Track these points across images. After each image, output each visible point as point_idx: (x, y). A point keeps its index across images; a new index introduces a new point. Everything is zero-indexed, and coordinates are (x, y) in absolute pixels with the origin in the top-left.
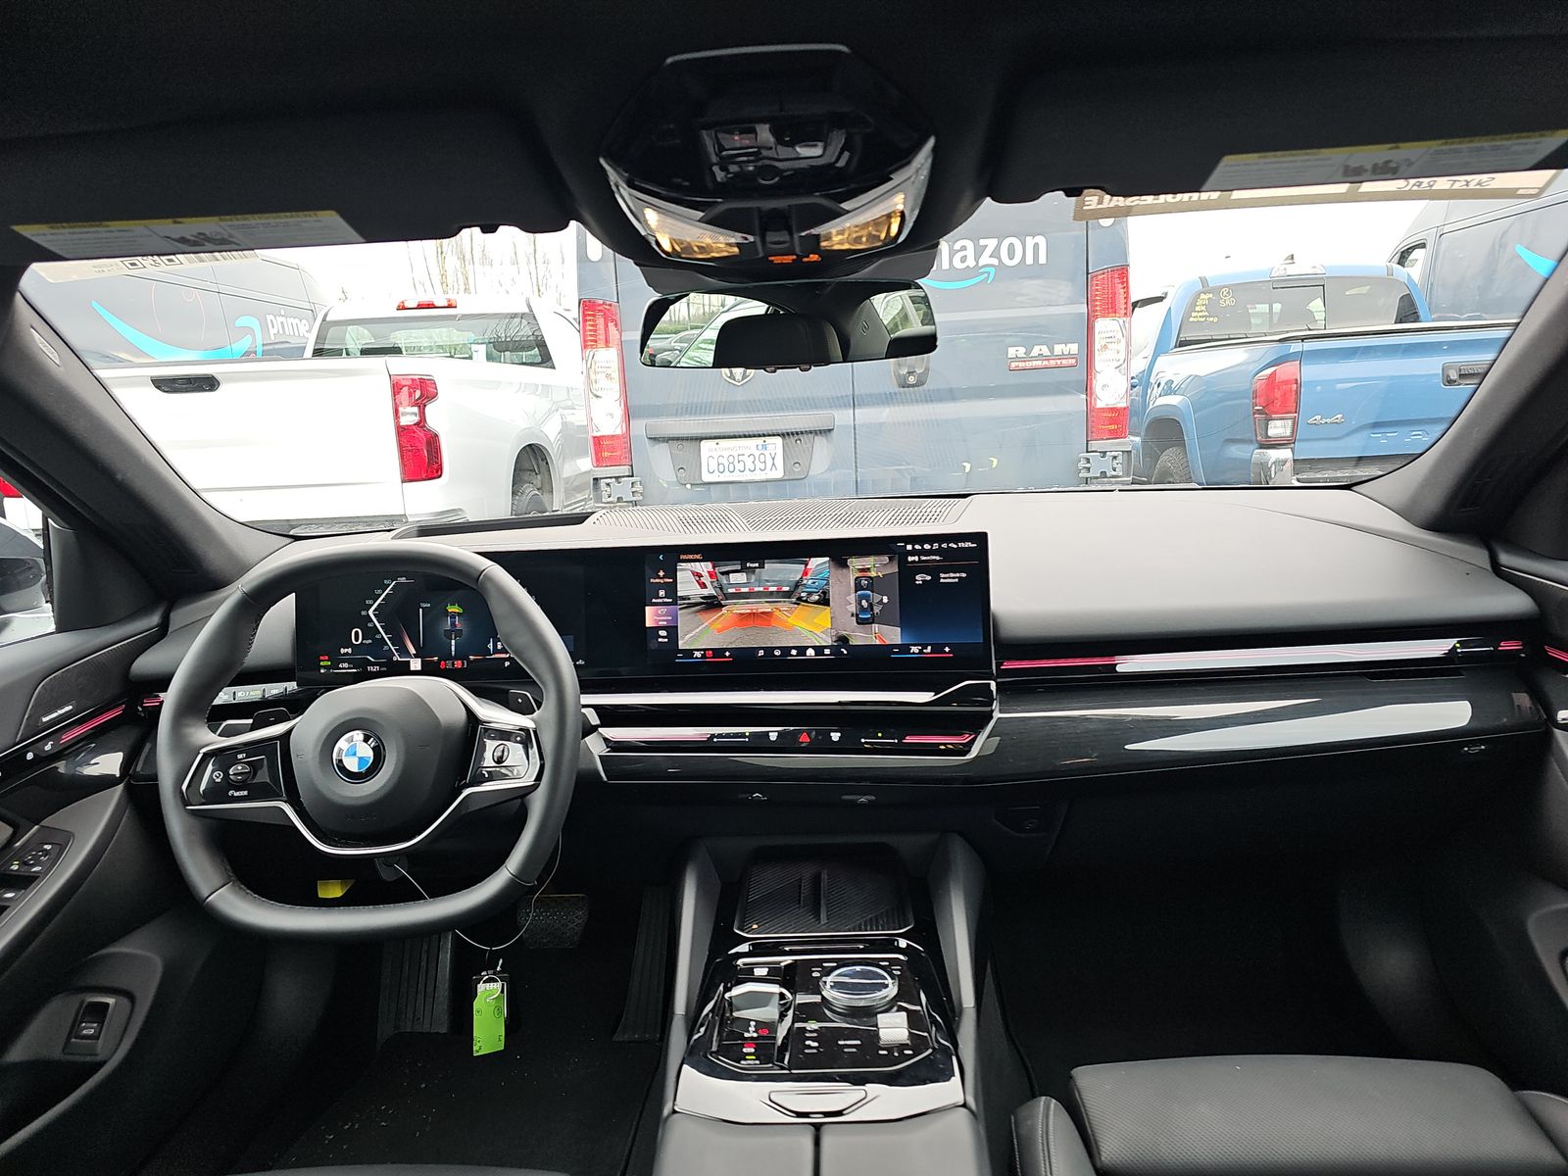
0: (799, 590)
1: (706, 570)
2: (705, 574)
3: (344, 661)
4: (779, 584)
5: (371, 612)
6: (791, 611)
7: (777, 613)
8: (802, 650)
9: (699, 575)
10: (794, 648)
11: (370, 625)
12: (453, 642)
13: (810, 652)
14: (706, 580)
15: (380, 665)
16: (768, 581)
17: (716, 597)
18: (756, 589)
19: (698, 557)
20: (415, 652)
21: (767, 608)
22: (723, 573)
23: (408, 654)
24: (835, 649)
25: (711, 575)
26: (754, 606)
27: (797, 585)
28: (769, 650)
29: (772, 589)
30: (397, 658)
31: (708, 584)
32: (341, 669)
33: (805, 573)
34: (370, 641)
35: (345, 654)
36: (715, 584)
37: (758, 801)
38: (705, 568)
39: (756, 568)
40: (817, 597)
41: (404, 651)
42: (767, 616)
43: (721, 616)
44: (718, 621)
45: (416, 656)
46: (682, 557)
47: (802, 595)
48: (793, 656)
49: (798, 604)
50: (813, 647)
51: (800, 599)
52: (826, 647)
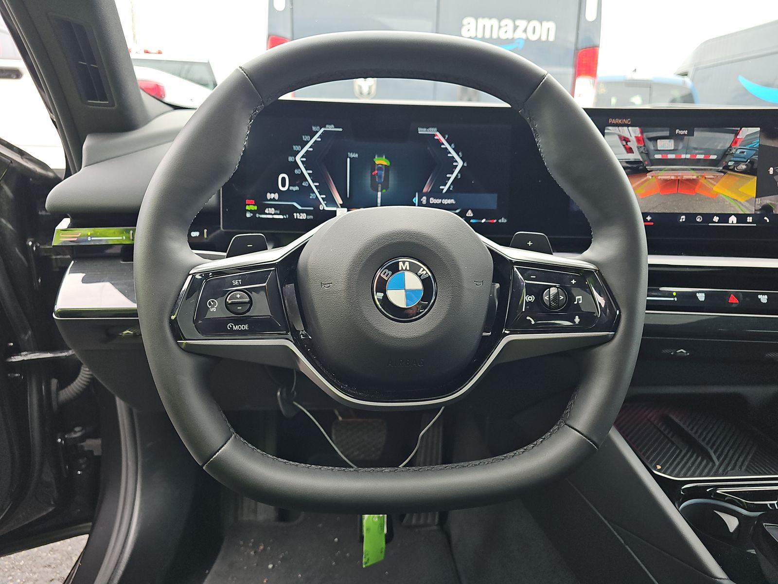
0: (727, 159)
1: (633, 135)
2: (633, 139)
3: (271, 206)
4: (707, 152)
5: (298, 159)
6: (716, 179)
7: (703, 181)
8: (724, 217)
9: (626, 140)
10: (717, 215)
11: (297, 172)
12: (379, 194)
13: (733, 220)
14: (633, 144)
15: (308, 213)
16: (696, 149)
17: (641, 162)
18: (683, 156)
19: (626, 122)
20: (341, 203)
21: (692, 175)
22: (650, 139)
23: (334, 203)
24: (757, 218)
25: (638, 140)
26: (680, 173)
27: (726, 154)
28: (691, 217)
29: (699, 157)
30: (323, 206)
31: (635, 149)
32: (267, 214)
33: (735, 142)
34: (297, 188)
35: (271, 200)
36: (642, 149)
37: (682, 358)
38: (632, 133)
39: (684, 135)
40: (744, 167)
41: (330, 200)
42: (691, 183)
43: (645, 181)
44: (643, 186)
45: (342, 206)
46: (610, 121)
47: (730, 164)
48: (715, 222)
49: (725, 173)
50: (735, 215)
51: (727, 168)
52: (749, 215)
